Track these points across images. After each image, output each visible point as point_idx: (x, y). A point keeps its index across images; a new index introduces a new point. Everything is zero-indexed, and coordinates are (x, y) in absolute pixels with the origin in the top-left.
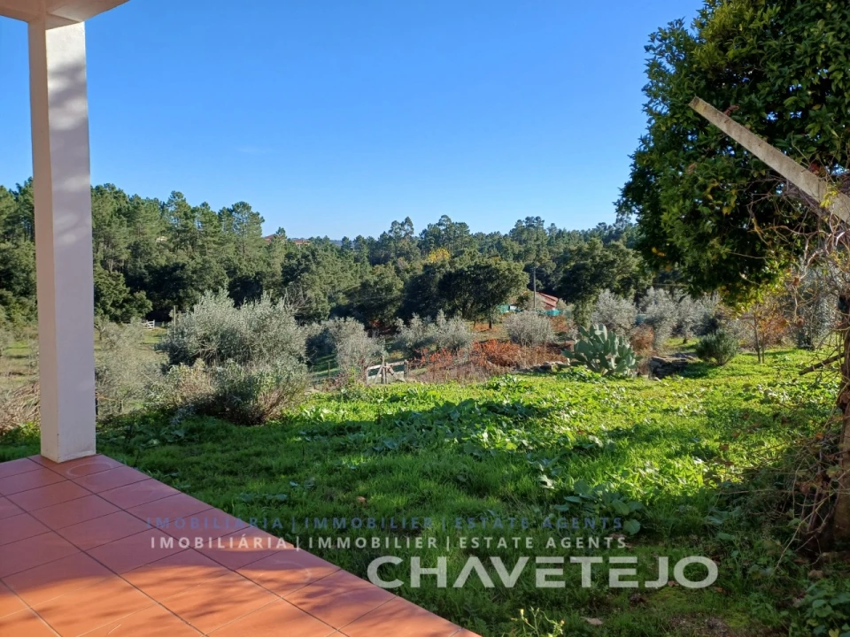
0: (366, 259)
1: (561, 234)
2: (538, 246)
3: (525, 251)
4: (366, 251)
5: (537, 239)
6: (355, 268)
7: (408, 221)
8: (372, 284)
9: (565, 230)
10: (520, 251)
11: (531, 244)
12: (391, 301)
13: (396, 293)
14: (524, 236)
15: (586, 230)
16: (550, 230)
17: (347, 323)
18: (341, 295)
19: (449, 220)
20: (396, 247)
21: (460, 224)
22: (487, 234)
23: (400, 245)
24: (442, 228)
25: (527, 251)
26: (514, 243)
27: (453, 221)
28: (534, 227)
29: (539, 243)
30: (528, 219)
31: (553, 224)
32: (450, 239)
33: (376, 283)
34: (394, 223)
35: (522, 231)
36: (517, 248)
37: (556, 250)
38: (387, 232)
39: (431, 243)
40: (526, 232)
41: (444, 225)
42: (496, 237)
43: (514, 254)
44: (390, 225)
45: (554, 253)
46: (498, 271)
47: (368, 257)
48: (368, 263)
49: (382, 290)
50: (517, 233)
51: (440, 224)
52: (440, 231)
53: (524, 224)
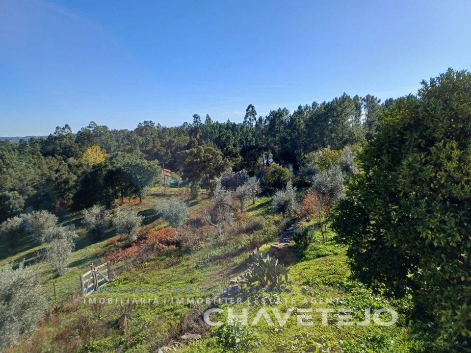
0: (41, 154)
1: (164, 130)
2: (153, 138)
3: (146, 142)
4: (38, 147)
5: (152, 134)
6: (33, 162)
7: (67, 126)
8: (54, 179)
9: (166, 127)
10: (143, 142)
11: (149, 137)
12: (69, 189)
13: (72, 183)
14: (144, 132)
15: (177, 126)
16: (158, 127)
17: (42, 214)
18: (30, 188)
19: (95, 124)
20: (61, 144)
21: (103, 126)
22: (119, 130)
23: (64, 142)
24: (91, 129)
25: (148, 141)
26: (139, 137)
27: (98, 125)
28: (150, 127)
29: (153, 136)
30: (145, 122)
31: (159, 124)
32: (97, 136)
33: (56, 179)
34: (58, 128)
35: (142, 129)
36: (141, 140)
37: (164, 141)
38: (53, 134)
39: (85, 139)
40: (144, 130)
41: (92, 127)
42: (126, 132)
43: (140, 144)
44: (55, 129)
45: (163, 142)
46: (144, 168)
47: (40, 151)
48: (42, 157)
49: (62, 183)
50: (140, 131)
51: (89, 127)
52: (89, 131)
53: (143, 125)
